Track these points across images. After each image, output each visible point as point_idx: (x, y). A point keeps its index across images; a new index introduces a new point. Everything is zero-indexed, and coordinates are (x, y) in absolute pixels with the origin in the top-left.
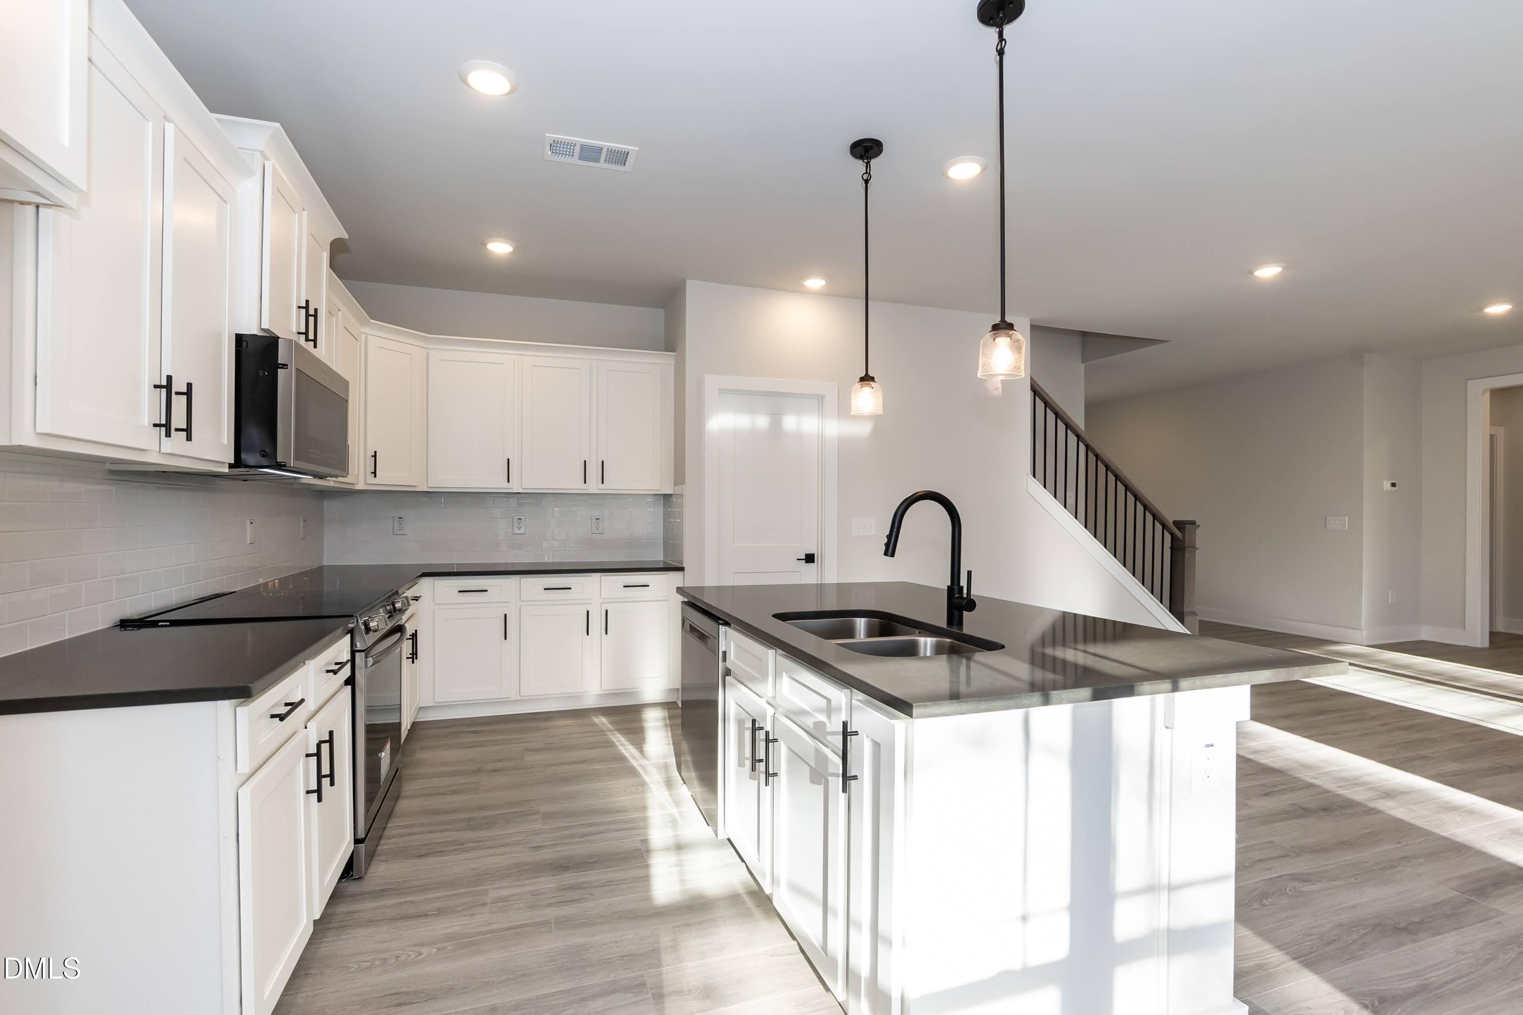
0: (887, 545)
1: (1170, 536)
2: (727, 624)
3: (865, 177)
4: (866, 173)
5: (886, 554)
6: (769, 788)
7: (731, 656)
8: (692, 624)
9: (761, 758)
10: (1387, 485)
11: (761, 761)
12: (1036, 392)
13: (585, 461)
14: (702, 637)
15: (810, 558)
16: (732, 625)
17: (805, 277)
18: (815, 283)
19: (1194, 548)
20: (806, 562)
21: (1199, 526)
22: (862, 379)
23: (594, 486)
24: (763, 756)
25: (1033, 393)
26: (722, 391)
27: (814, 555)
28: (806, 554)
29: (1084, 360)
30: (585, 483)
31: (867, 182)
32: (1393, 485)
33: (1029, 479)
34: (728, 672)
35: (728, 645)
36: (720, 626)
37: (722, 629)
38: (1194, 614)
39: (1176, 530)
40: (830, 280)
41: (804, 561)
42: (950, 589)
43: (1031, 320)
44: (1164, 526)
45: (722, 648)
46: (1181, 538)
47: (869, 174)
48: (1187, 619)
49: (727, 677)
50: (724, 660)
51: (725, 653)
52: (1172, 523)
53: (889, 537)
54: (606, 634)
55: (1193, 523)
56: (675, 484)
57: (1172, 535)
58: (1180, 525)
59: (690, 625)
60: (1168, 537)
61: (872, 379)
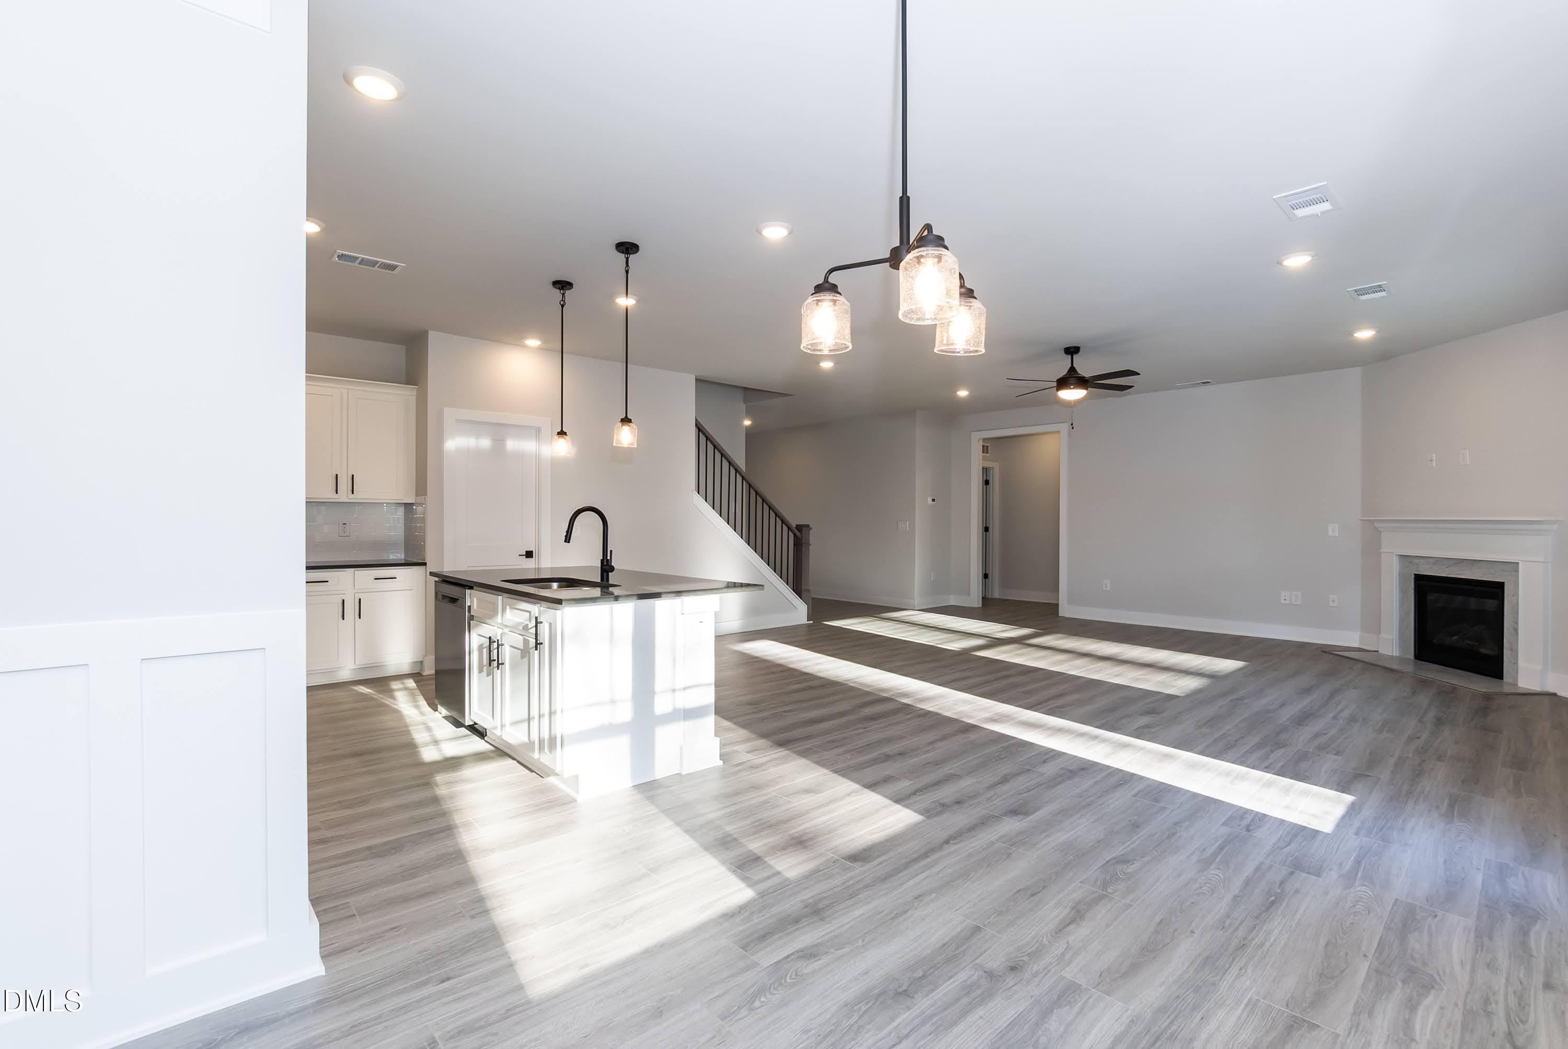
0: (566, 536)
1: (793, 536)
2: (471, 588)
3: (562, 303)
4: (562, 300)
5: (565, 541)
6: (499, 671)
7: (475, 607)
8: (444, 594)
9: (494, 659)
10: (930, 500)
11: (495, 660)
12: (700, 429)
13: (337, 475)
14: (453, 600)
15: (529, 554)
16: (474, 587)
17: (525, 338)
18: (533, 342)
19: (809, 545)
20: (526, 557)
21: (811, 528)
22: (559, 433)
23: (344, 496)
24: (495, 658)
25: (697, 430)
26: (459, 421)
27: (532, 551)
28: (526, 552)
29: (744, 403)
30: (337, 493)
31: (563, 306)
32: (933, 500)
33: (694, 494)
34: (472, 618)
35: (472, 602)
36: (467, 590)
37: (468, 592)
38: (808, 591)
39: (797, 531)
40: (544, 341)
41: (525, 556)
42: (602, 561)
43: (696, 376)
44: (789, 528)
45: (468, 604)
46: (800, 537)
47: (564, 302)
48: (804, 594)
49: (471, 622)
50: (469, 611)
51: (469, 607)
52: (795, 526)
53: (567, 532)
54: (360, 618)
55: (808, 526)
56: (417, 495)
57: (795, 535)
58: (799, 528)
59: (442, 595)
60: (791, 535)
61: (565, 434)
